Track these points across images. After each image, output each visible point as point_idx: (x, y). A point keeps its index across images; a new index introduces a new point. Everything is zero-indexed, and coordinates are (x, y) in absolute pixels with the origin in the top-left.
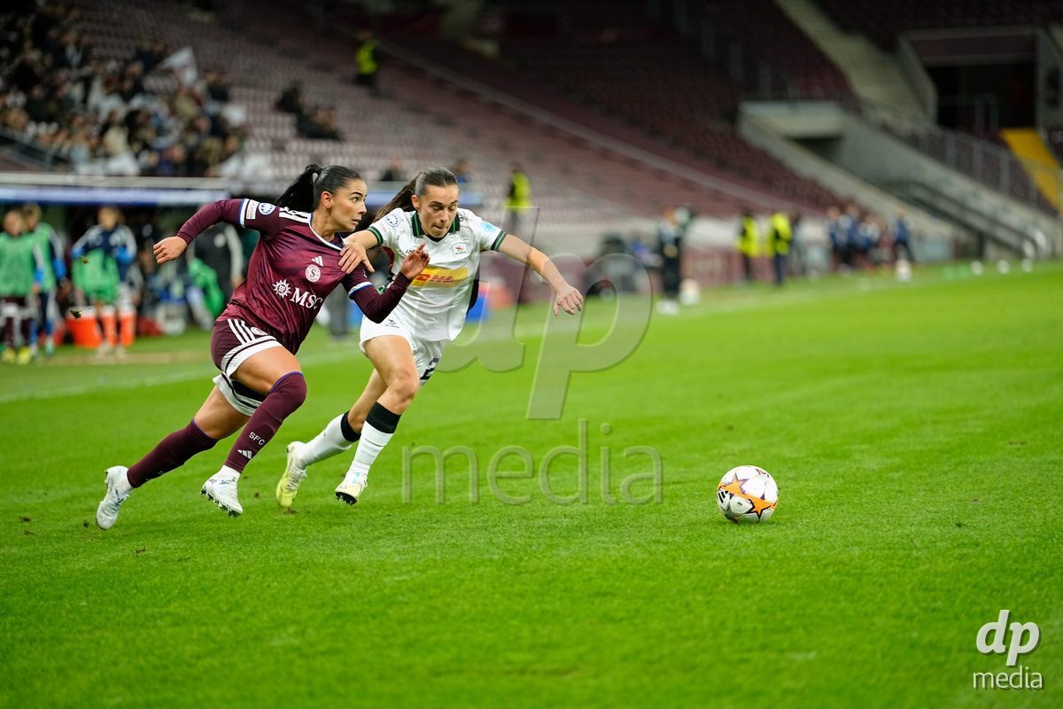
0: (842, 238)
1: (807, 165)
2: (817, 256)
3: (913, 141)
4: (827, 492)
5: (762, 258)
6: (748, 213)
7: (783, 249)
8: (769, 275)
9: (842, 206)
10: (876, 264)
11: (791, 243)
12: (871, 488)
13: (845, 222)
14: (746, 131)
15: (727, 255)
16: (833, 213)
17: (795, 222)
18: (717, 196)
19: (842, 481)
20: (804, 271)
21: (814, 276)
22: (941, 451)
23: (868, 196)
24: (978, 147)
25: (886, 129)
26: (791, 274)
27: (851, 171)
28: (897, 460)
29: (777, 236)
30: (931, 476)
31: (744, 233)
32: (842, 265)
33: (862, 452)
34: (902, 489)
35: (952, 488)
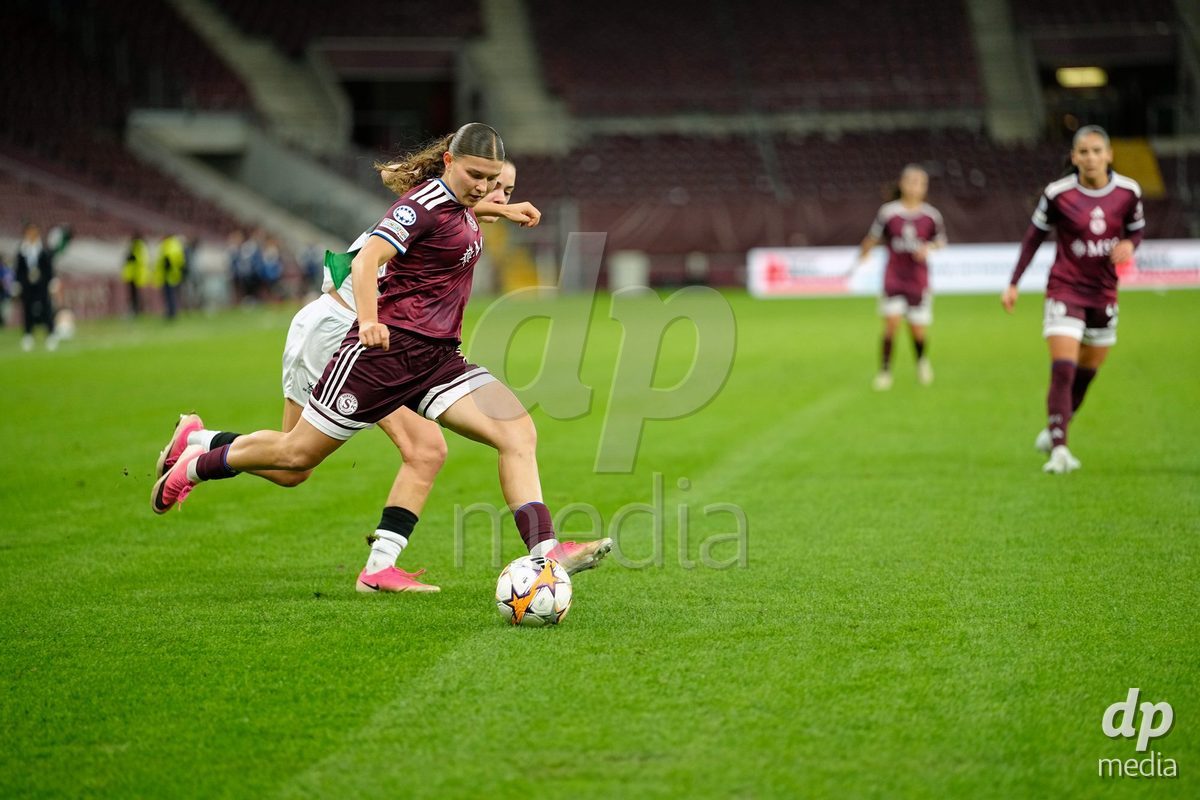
0: (245, 268)
1: (206, 185)
2: (216, 287)
3: (325, 161)
4: (178, 558)
6: (138, 236)
7: (174, 278)
10: (283, 299)
11: (185, 271)
12: (229, 554)
14: (134, 141)
15: (111, 284)
17: (191, 248)
18: (100, 217)
19: (198, 545)
20: (200, 304)
21: (211, 311)
22: (316, 511)
23: (275, 221)
25: (294, 147)
26: (186, 307)
27: (258, 191)
28: (265, 522)
29: (167, 264)
30: (299, 539)
31: (131, 258)
33: (228, 511)
34: (264, 554)
35: (318, 553)
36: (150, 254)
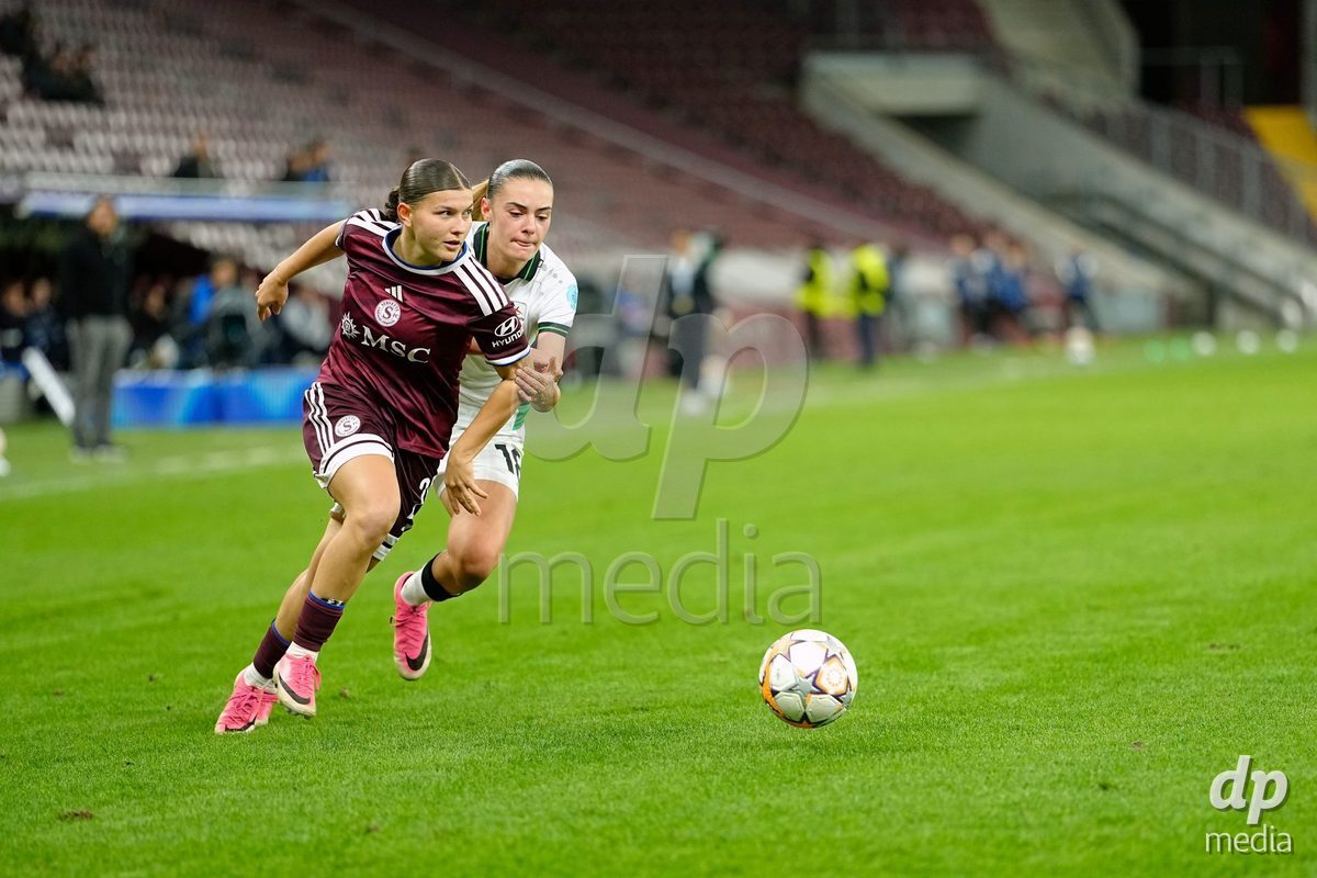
0: (978, 288)
1: (918, 162)
2: (934, 319)
3: (1098, 125)
4: (893, 728)
5: (838, 320)
6: (818, 242)
7: (873, 305)
8: (849, 349)
9: (978, 232)
10: (1034, 334)
11: (889, 295)
12: (967, 722)
13: (981, 262)
14: (815, 101)
15: (780, 310)
16: (961, 247)
18: (764, 213)
19: (921, 708)
20: (909, 345)
21: (928, 354)
22: (1095, 659)
23: (1021, 217)
24: (1208, 138)
25: (1052, 104)
26: (888, 350)
27: (995, 175)
28: (1019, 674)
29: (863, 284)
30: (1071, 702)
31: (810, 277)
32: (979, 336)
33: (962, 658)
34: (1020, 723)
35: (1102, 722)
36: (837, 270)
